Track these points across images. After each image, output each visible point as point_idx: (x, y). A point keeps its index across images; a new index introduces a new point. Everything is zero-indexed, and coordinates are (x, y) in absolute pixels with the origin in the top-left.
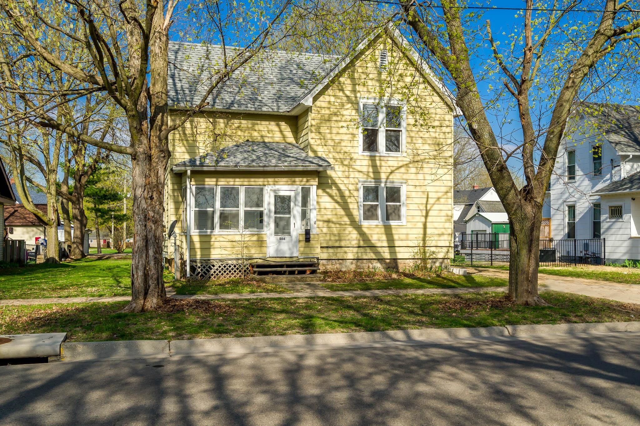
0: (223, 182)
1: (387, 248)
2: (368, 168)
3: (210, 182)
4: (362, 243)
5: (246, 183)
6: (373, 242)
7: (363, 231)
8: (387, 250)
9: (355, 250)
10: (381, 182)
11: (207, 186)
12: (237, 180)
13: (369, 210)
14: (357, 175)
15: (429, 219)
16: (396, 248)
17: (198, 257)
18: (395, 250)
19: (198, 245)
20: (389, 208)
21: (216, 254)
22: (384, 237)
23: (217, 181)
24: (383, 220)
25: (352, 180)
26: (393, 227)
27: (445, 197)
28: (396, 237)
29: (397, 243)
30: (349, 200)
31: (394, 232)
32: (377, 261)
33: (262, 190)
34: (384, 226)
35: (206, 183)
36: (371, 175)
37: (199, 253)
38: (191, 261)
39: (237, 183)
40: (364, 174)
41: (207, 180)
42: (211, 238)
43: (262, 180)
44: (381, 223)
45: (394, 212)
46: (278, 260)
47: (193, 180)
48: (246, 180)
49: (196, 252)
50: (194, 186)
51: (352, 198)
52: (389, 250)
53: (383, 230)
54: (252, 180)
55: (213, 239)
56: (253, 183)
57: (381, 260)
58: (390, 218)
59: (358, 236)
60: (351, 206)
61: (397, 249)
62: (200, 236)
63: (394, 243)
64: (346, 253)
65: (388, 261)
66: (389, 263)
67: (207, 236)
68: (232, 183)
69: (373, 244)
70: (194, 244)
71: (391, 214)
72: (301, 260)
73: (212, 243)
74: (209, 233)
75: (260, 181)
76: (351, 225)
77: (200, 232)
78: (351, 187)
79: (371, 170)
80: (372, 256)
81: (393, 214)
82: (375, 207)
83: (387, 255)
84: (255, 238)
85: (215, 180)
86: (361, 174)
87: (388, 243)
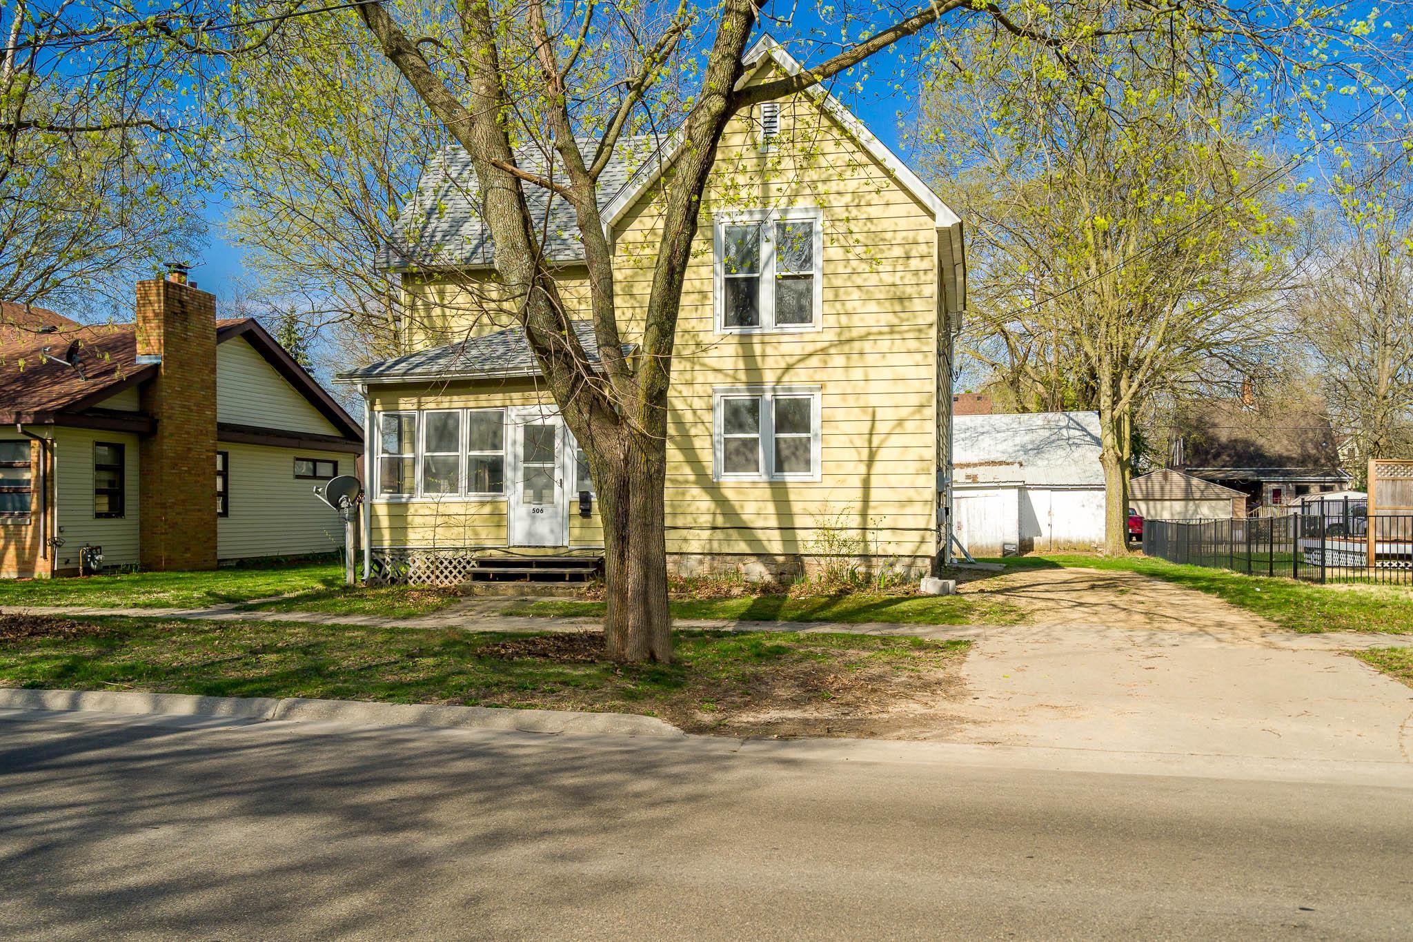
0: (432, 404)
1: (777, 532)
2: (736, 362)
3: (407, 405)
4: (720, 521)
5: (472, 404)
6: (744, 517)
7: (722, 495)
8: (776, 535)
9: (706, 534)
10: (763, 391)
11: (402, 413)
12: (455, 398)
13: (737, 452)
14: (711, 377)
15: (878, 468)
16: (797, 531)
17: (386, 544)
18: (795, 535)
19: (385, 522)
20: (783, 445)
21: (416, 538)
22: (770, 508)
23: (419, 402)
24: (768, 472)
25: (699, 389)
26: (789, 485)
27: (917, 417)
28: (797, 508)
29: (798, 522)
30: (693, 432)
31: (792, 497)
32: (753, 559)
33: (501, 415)
34: (770, 483)
35: (401, 407)
36: (742, 376)
37: (386, 535)
38: (372, 551)
39: (455, 405)
40: (726, 375)
41: (401, 401)
42: (407, 510)
43: (500, 396)
44: (765, 478)
45: (794, 454)
46: (531, 552)
47: (378, 401)
48: (472, 397)
49: (382, 536)
50: (382, 413)
51: (700, 426)
52: (782, 535)
53: (767, 494)
54: (483, 397)
55: (411, 510)
56: (484, 404)
57: (764, 557)
58: (786, 466)
59: (712, 506)
60: (697, 443)
61: (801, 535)
62: (389, 504)
63: (793, 522)
64: (685, 540)
65: (781, 559)
66: (784, 564)
67: (400, 504)
68: (446, 405)
69: (745, 522)
70: (379, 521)
71: (788, 458)
72: (575, 553)
73: (410, 518)
74: (404, 500)
75: (497, 399)
76: (696, 482)
77: (391, 498)
78: (697, 404)
79: (741, 365)
80: (742, 547)
81: (793, 458)
82: (751, 445)
83: (776, 547)
84: (487, 509)
85: (415, 400)
86: (720, 377)
87: (779, 520)
